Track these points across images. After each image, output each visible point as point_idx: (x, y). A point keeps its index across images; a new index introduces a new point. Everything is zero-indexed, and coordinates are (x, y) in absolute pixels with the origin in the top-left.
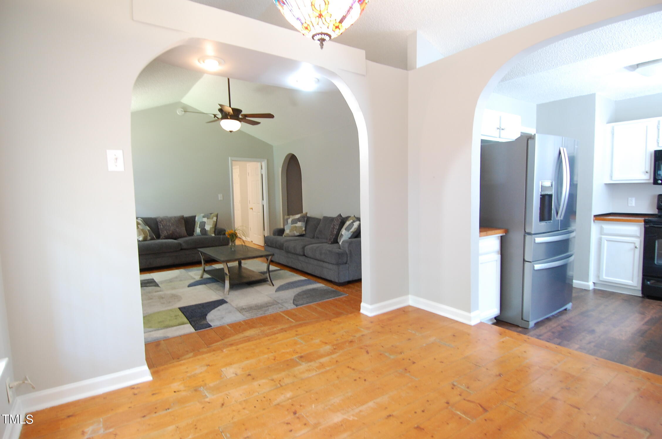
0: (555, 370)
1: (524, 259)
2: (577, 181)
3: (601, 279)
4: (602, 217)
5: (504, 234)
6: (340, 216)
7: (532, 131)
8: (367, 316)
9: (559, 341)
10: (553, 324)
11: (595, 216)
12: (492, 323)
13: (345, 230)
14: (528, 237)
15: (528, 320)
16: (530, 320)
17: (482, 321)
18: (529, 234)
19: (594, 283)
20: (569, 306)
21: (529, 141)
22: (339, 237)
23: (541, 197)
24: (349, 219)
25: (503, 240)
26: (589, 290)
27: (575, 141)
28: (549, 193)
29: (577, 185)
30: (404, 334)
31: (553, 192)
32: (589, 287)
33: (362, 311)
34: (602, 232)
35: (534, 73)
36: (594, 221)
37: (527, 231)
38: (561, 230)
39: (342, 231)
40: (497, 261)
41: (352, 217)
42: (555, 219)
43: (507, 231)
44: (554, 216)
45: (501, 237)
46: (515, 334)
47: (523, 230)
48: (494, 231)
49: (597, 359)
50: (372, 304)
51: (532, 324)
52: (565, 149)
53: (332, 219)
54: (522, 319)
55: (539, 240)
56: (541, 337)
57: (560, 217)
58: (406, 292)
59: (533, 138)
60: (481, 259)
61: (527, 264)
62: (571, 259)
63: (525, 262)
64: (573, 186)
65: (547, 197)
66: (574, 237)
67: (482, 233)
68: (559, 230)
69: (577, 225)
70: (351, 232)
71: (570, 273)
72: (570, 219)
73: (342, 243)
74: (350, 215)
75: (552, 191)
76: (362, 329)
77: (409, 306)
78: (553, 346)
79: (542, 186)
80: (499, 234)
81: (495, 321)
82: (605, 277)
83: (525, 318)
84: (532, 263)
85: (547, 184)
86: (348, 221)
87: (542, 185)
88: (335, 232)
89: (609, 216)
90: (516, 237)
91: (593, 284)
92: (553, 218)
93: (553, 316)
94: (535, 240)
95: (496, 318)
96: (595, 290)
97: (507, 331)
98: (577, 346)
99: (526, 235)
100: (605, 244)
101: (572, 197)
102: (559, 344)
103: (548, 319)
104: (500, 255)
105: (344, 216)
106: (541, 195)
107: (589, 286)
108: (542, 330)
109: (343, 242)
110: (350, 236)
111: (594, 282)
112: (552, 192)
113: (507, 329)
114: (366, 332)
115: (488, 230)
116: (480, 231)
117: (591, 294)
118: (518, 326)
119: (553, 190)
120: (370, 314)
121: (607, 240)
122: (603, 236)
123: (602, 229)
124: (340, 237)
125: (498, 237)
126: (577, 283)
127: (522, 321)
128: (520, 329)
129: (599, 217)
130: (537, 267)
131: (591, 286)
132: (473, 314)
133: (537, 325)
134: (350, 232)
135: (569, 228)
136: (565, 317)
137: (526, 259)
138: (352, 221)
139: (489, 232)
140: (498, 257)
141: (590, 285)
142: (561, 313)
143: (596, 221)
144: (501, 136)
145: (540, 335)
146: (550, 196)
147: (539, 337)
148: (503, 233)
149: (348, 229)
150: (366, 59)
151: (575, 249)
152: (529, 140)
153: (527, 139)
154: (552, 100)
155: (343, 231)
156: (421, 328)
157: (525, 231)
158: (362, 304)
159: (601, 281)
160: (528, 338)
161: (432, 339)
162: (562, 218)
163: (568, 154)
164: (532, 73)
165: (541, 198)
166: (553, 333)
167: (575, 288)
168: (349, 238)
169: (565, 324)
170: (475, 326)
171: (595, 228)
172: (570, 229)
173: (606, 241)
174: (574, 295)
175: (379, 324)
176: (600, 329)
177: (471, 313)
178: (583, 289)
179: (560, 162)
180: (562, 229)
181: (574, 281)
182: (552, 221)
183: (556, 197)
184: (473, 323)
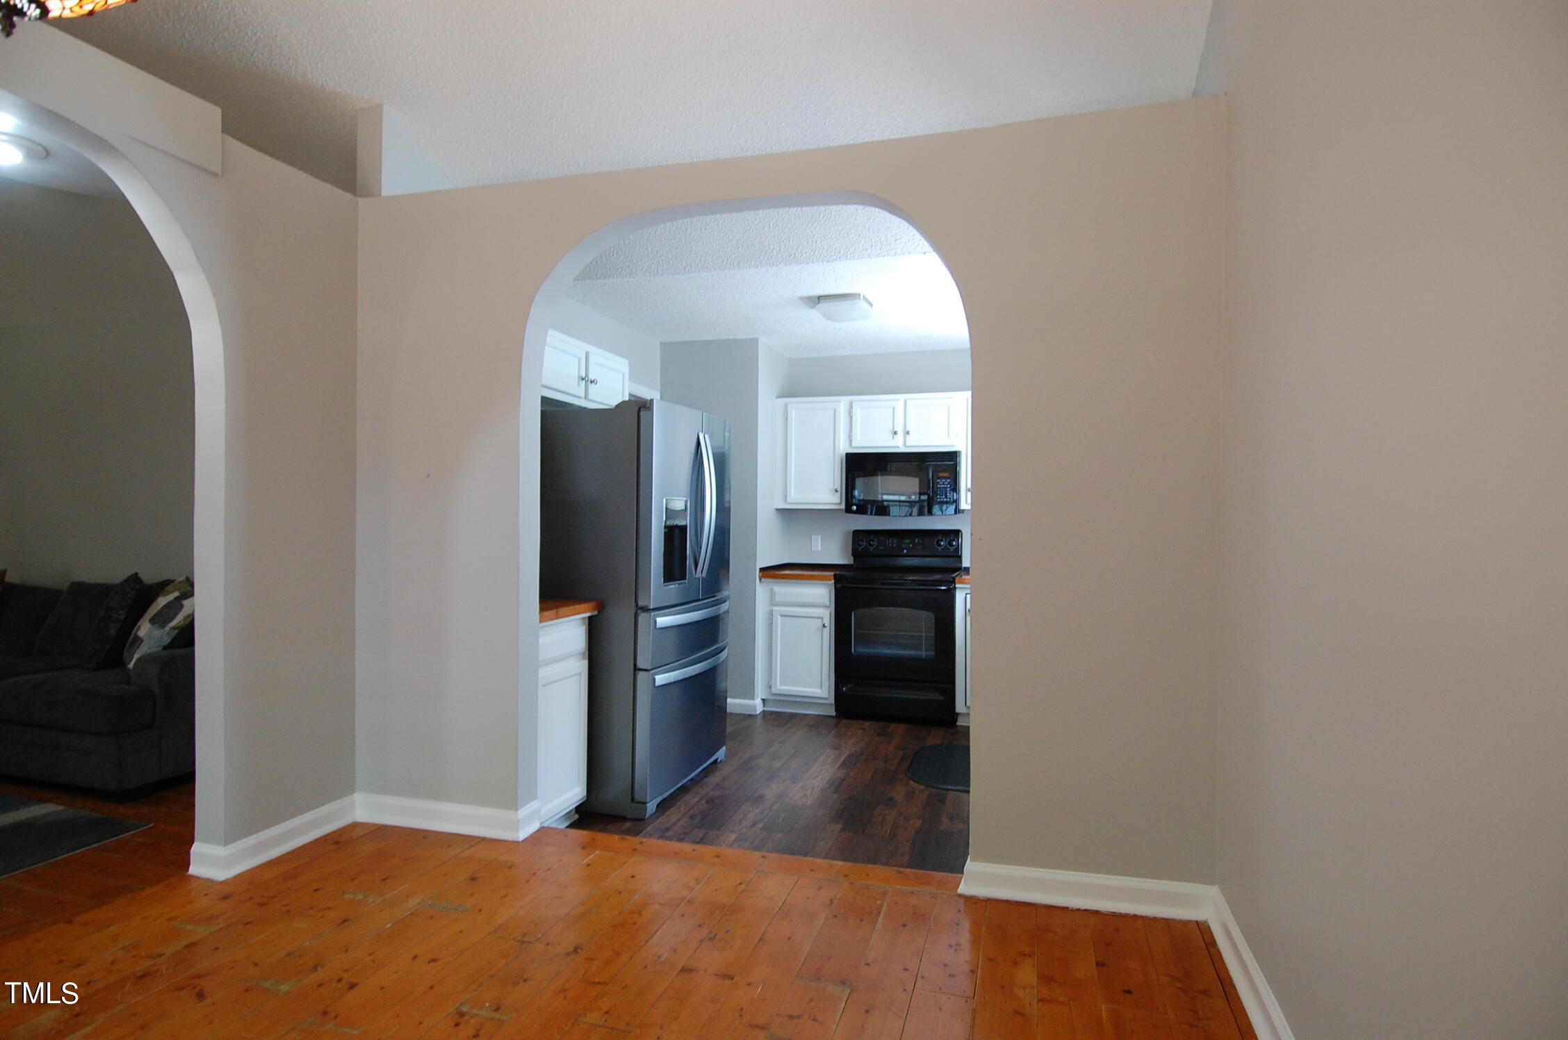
0: (690, 902)
1: (635, 665)
2: (730, 502)
3: (773, 691)
4: (772, 572)
5: (596, 613)
6: (135, 578)
7: (646, 393)
8: (209, 881)
9: (699, 833)
10: (691, 799)
11: (762, 570)
12: (567, 823)
13: (147, 622)
14: (643, 617)
15: (643, 801)
16: (648, 800)
17: (545, 825)
18: (646, 609)
19: (763, 700)
20: (721, 754)
21: (642, 413)
22: (127, 646)
23: (666, 530)
24: (169, 588)
25: (593, 628)
26: (756, 716)
27: (725, 422)
28: (681, 523)
29: (729, 508)
30: (329, 908)
31: (688, 522)
32: (756, 711)
33: (194, 870)
34: (772, 601)
35: (650, 273)
36: (760, 579)
37: (641, 603)
38: (705, 599)
39: (139, 628)
40: (580, 674)
41: (180, 582)
42: (693, 575)
43: (601, 606)
44: (690, 568)
45: (590, 618)
46: (614, 839)
47: (634, 603)
48: (572, 607)
49: (763, 857)
50: (227, 841)
51: (651, 807)
52: (707, 436)
53: (103, 591)
54: (633, 799)
55: (663, 621)
56: (669, 833)
57: (701, 573)
58: (345, 786)
59: (649, 408)
60: (544, 673)
61: (641, 675)
62: (724, 654)
63: (637, 672)
64: (723, 510)
65: (677, 532)
66: (727, 612)
67: (546, 613)
68: (699, 600)
69: (731, 589)
70: (174, 628)
71: (721, 686)
72: (721, 578)
73: (135, 664)
74: (172, 578)
75: (686, 519)
76: (190, 927)
77: (355, 825)
78: (687, 847)
79: (666, 508)
80: (585, 612)
81: (577, 816)
82: (781, 687)
83: (638, 797)
84: (651, 672)
85: (679, 504)
86: (165, 596)
87: (669, 507)
88: (113, 632)
89: (784, 570)
90: (620, 616)
91: (761, 701)
92: (689, 573)
93: (692, 780)
94: (655, 622)
95: (579, 809)
96: (765, 713)
97: (599, 836)
98: (733, 837)
99: (639, 611)
100: (779, 621)
101: (722, 532)
102: (701, 841)
103: (684, 790)
104: (586, 662)
105: (148, 578)
106: (665, 527)
107: (754, 707)
108: (673, 814)
109: (139, 660)
110: (167, 640)
111: (763, 698)
112: (686, 521)
113: (600, 830)
114: (201, 931)
115: (562, 606)
116: (542, 609)
117: (759, 722)
118: (624, 819)
119: (688, 518)
120: (221, 874)
121: (781, 616)
122: (775, 608)
123: (773, 593)
124: (130, 646)
125: (584, 618)
126: (734, 704)
127: (633, 804)
128: (628, 824)
129: (770, 572)
130: (661, 679)
131: (759, 708)
132: (523, 812)
133: (663, 806)
134: (167, 628)
135: (717, 594)
136: (713, 779)
137: (640, 665)
138: (176, 594)
139: (563, 610)
140: (582, 666)
141: (757, 706)
142: (708, 771)
143: (763, 580)
144: (590, 397)
145: (667, 829)
146: (683, 529)
147: (663, 834)
148: (593, 611)
149: (158, 620)
150: (224, 131)
151: (731, 635)
152: (642, 409)
153: (637, 408)
154: (687, 338)
155: (144, 628)
156: (384, 880)
157: (637, 605)
158: (197, 849)
159: (777, 695)
160: (641, 843)
161: (412, 904)
162: (704, 574)
163: (712, 448)
164: (647, 274)
165: (665, 533)
166: (691, 817)
167: (732, 714)
168: (165, 648)
169: (716, 793)
170: (524, 841)
171: (762, 591)
172: (719, 596)
173: (779, 617)
174: (729, 729)
175: (251, 898)
176: (771, 791)
177: (519, 811)
178: (744, 715)
179: (699, 464)
180: (705, 597)
181: (729, 700)
182: (687, 581)
183: (693, 530)
184: (523, 834)
